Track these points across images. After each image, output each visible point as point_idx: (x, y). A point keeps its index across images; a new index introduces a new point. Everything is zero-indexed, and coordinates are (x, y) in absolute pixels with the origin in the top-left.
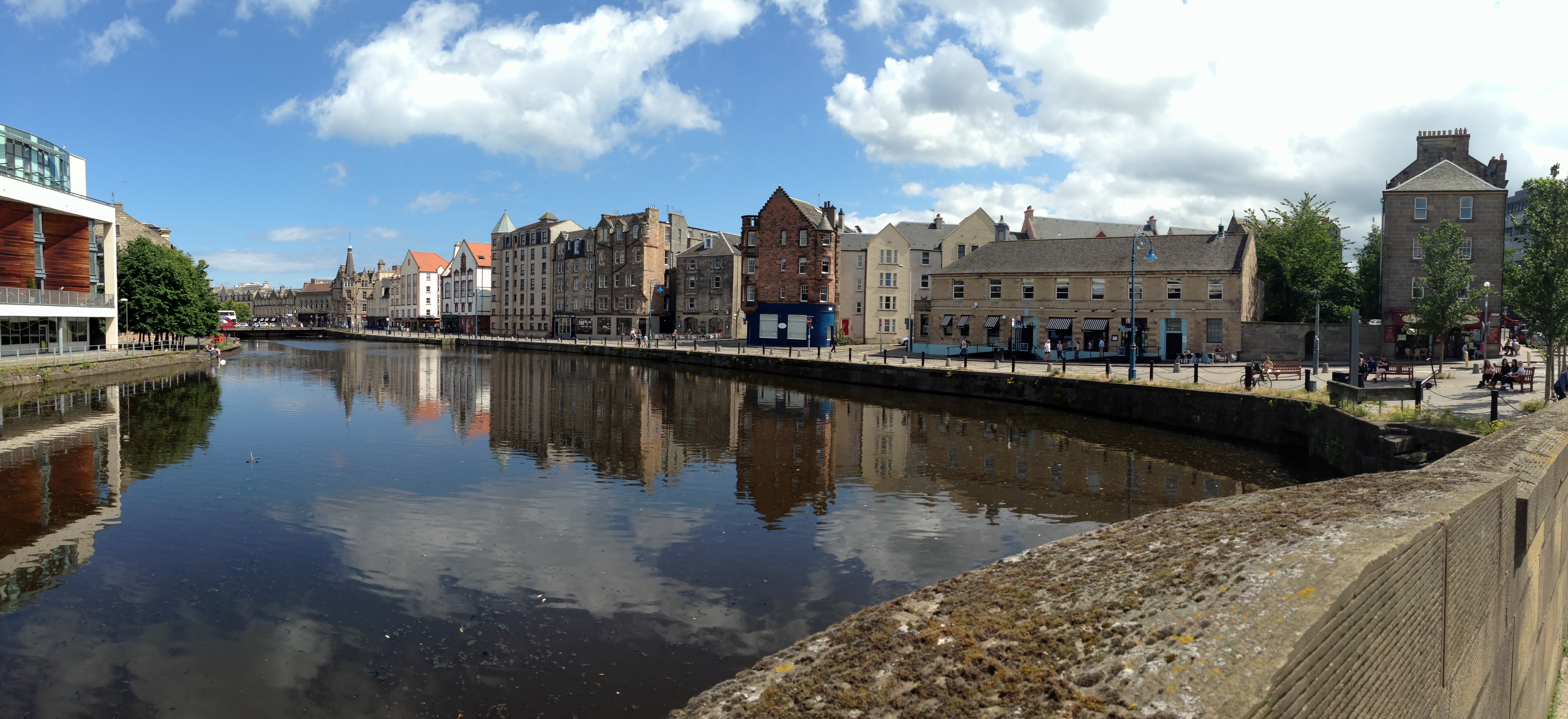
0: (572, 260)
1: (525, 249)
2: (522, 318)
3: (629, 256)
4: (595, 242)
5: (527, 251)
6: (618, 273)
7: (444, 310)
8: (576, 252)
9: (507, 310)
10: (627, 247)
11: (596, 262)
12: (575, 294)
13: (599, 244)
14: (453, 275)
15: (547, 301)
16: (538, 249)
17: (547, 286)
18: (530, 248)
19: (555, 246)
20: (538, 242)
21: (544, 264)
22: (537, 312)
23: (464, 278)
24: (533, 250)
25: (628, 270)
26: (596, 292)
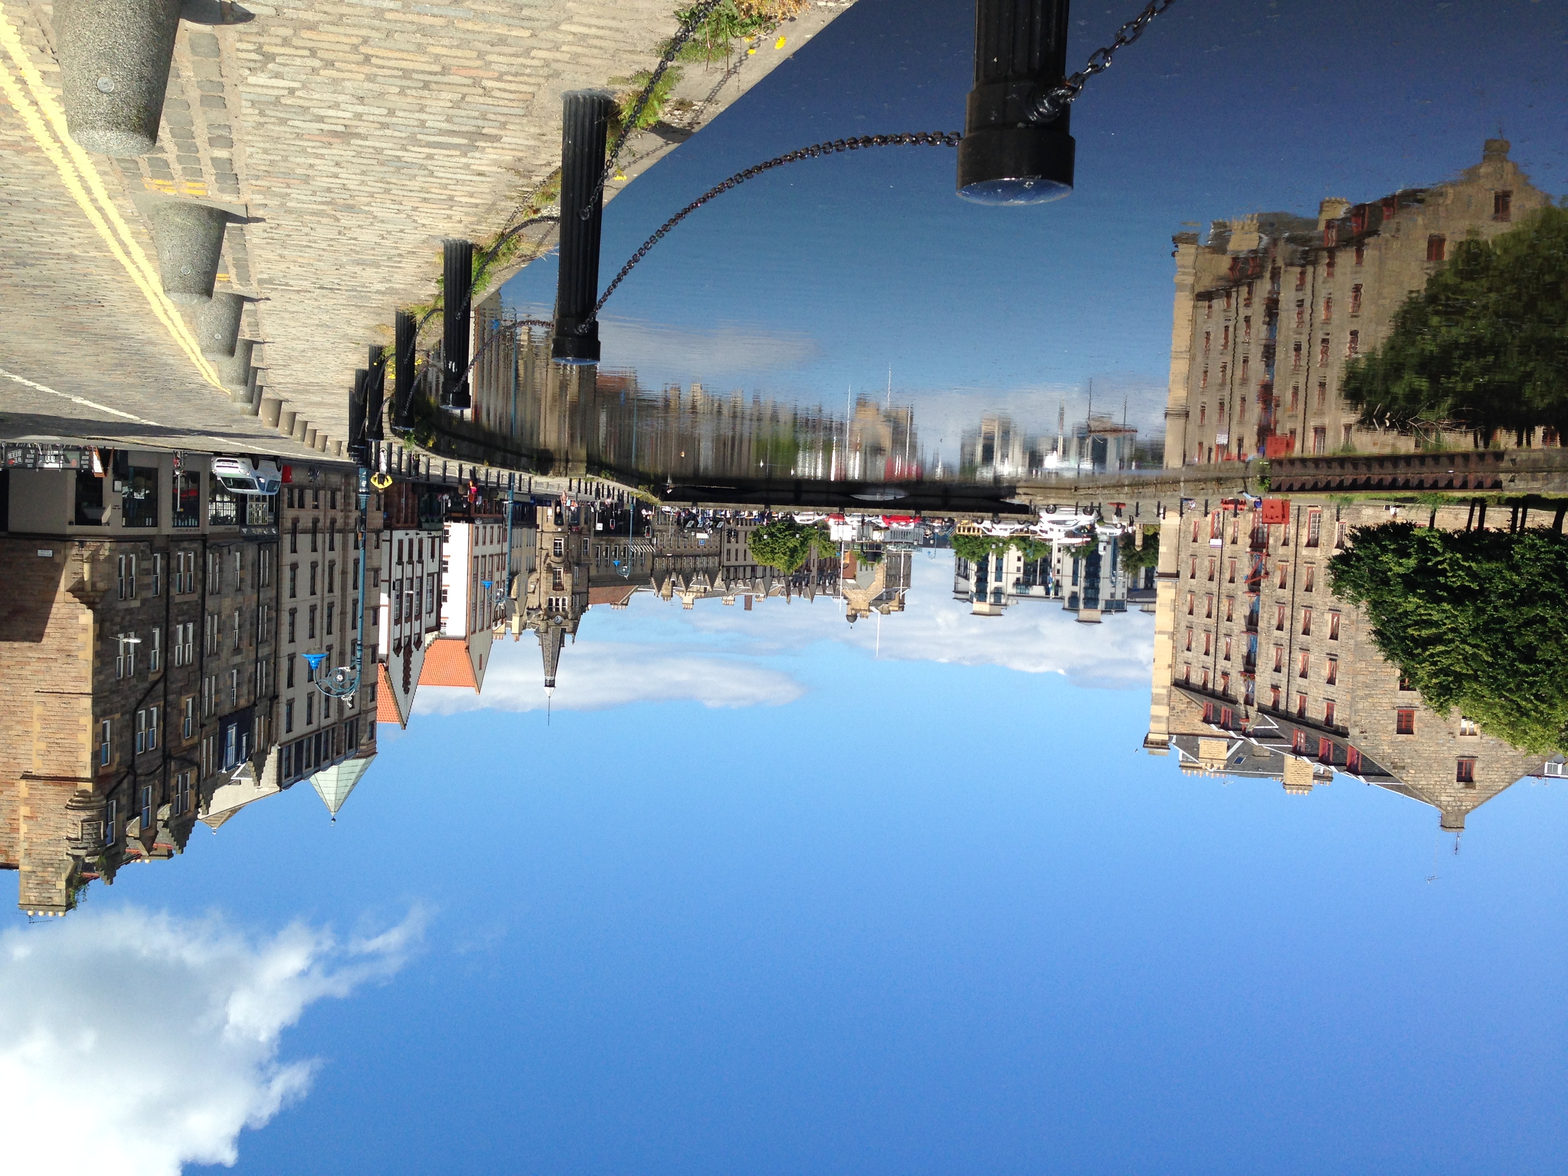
1: (325, 722)
2: (333, 521)
4: (199, 768)
6: (152, 677)
8: (232, 732)
10: (131, 768)
11: (198, 705)
12: (240, 598)
16: (300, 728)
18: (314, 727)
19: (270, 740)
21: (290, 684)
22: (304, 541)
24: (309, 722)
25: (130, 688)
26: (200, 609)
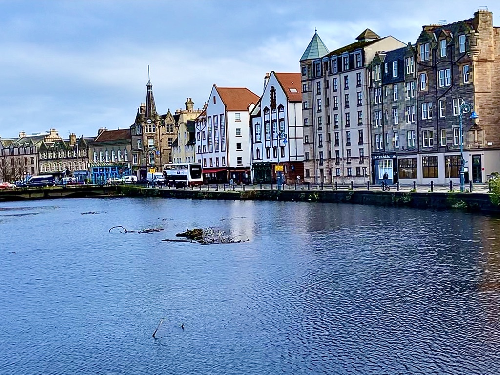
0: (390, 87)
1: (337, 76)
2: (337, 163)
3: (456, 77)
4: (416, 61)
5: (340, 78)
6: (444, 99)
7: (255, 157)
8: (395, 75)
9: (321, 153)
10: (453, 64)
11: (418, 87)
12: (395, 130)
13: (420, 64)
14: (262, 113)
15: (365, 140)
16: (352, 75)
17: (364, 122)
18: (343, 75)
19: (371, 70)
20: (352, 68)
22: (355, 153)
23: (274, 117)
24: (346, 77)
25: (455, 94)
26: (420, 125)
